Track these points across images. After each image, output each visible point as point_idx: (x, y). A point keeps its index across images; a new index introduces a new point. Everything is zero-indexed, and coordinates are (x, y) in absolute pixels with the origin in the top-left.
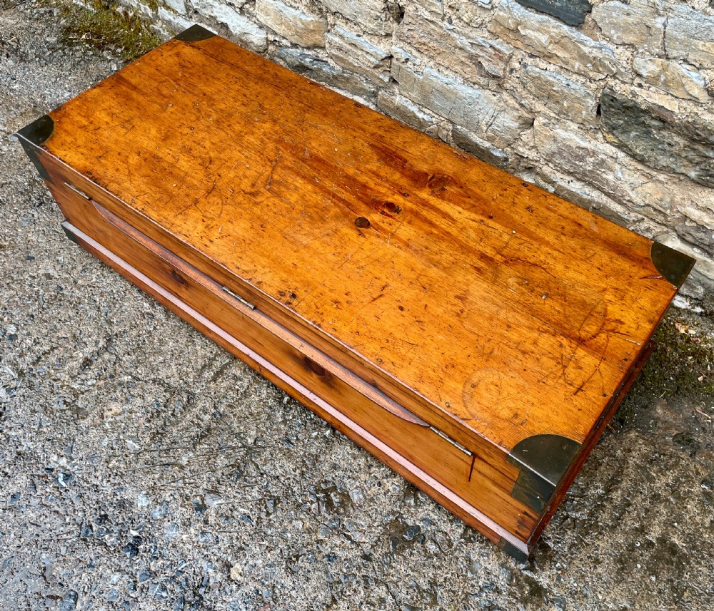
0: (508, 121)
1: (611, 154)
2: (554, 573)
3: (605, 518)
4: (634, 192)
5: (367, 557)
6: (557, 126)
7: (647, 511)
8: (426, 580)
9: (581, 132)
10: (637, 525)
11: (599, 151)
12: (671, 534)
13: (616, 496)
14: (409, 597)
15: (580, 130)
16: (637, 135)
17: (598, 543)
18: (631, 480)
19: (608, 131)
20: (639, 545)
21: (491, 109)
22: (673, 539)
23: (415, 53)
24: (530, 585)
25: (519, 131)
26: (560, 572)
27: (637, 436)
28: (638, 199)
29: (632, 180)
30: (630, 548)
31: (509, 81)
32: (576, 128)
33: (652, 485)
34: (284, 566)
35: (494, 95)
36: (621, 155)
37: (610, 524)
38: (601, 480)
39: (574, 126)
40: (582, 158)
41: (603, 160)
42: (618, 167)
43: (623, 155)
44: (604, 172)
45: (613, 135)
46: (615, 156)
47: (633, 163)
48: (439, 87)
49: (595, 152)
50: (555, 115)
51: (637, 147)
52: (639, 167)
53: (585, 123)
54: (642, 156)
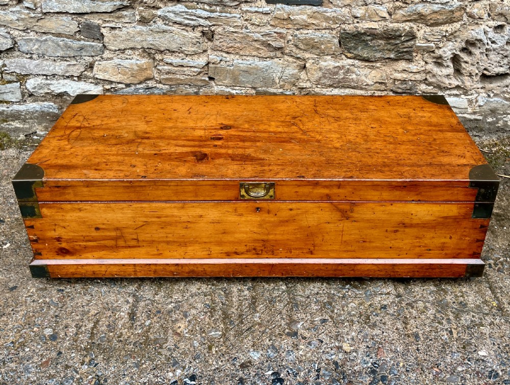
0: (291, 71)
1: (351, 64)
4: (367, 79)
5: (398, 296)
6: (320, 61)
9: (334, 59)
11: (345, 65)
15: (332, 58)
16: (362, 48)
19: (347, 52)
21: (280, 68)
23: (225, 55)
25: (298, 74)
28: (370, 81)
29: (365, 73)
31: (288, 48)
34: (367, 327)
35: (280, 60)
39: (329, 57)
40: (336, 73)
41: (348, 69)
42: (356, 69)
43: (357, 61)
44: (350, 75)
45: (350, 53)
46: (353, 64)
47: (363, 64)
48: (245, 69)
49: (343, 66)
50: (317, 56)
51: (364, 53)
52: (367, 64)
53: (335, 53)
54: (368, 56)
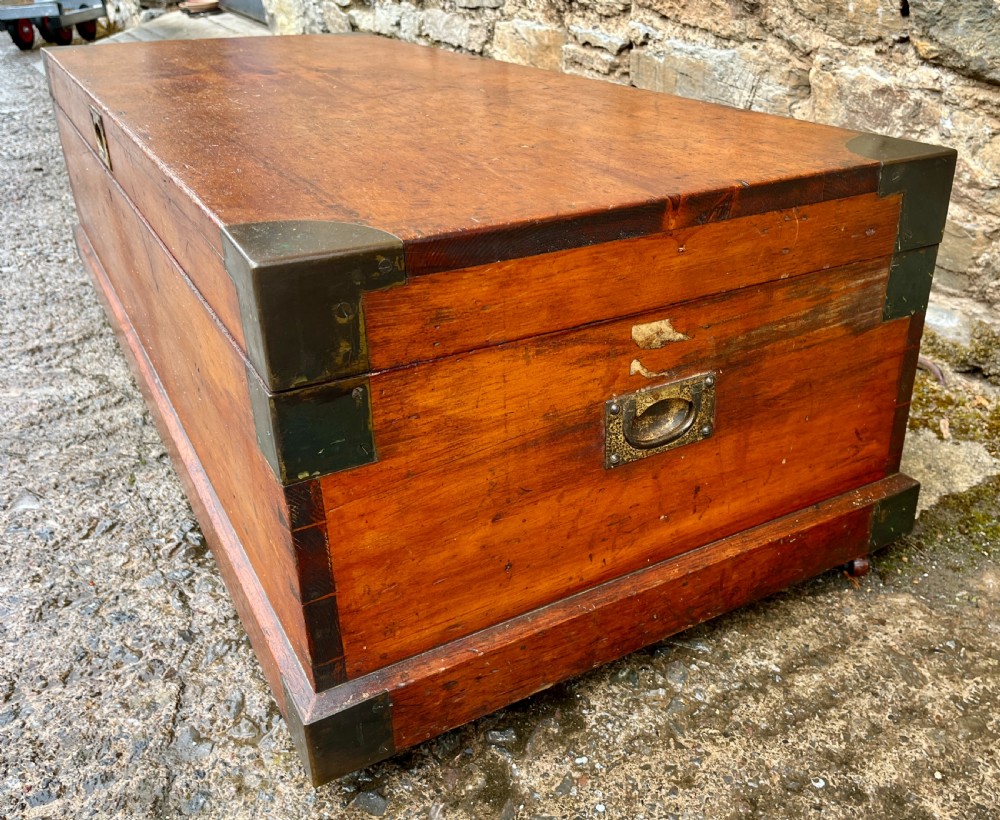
0: (774, 89)
1: (930, 85)
2: (563, 773)
3: (755, 710)
4: (977, 158)
5: (188, 636)
6: (843, 63)
7: (875, 729)
8: (267, 699)
9: (882, 59)
10: (836, 747)
11: (910, 85)
12: (924, 791)
13: (807, 684)
14: (209, 716)
15: (879, 57)
16: (969, 22)
17: (709, 749)
18: (859, 668)
19: (920, 33)
20: (821, 784)
21: (751, 75)
22: (926, 803)
24: (489, 779)
25: (789, 101)
26: (576, 775)
27: (912, 605)
28: (985, 172)
29: (970, 130)
30: (791, 785)
31: (775, 10)
32: (873, 54)
33: (913, 689)
34: (34, 607)
35: (755, 47)
36: (948, 80)
37: (763, 726)
38: (782, 649)
39: (868, 52)
40: (883, 117)
41: (918, 104)
42: (945, 111)
43: (950, 77)
44: (922, 132)
45: (931, 39)
46: (937, 87)
47: (970, 91)
48: (684, 68)
49: (902, 90)
50: (837, 45)
51: (971, 44)
52: (982, 95)
53: (885, 34)
54: (980, 58)
